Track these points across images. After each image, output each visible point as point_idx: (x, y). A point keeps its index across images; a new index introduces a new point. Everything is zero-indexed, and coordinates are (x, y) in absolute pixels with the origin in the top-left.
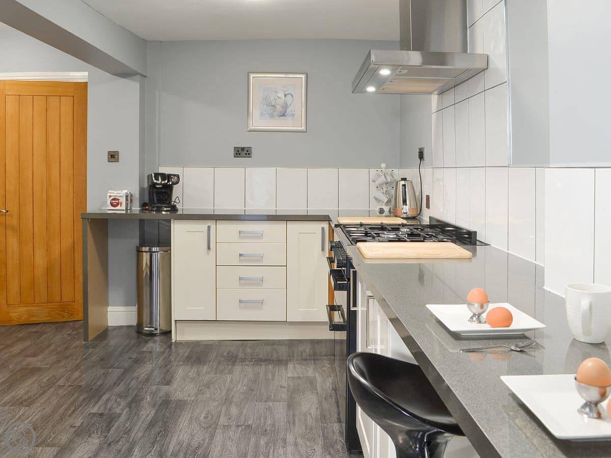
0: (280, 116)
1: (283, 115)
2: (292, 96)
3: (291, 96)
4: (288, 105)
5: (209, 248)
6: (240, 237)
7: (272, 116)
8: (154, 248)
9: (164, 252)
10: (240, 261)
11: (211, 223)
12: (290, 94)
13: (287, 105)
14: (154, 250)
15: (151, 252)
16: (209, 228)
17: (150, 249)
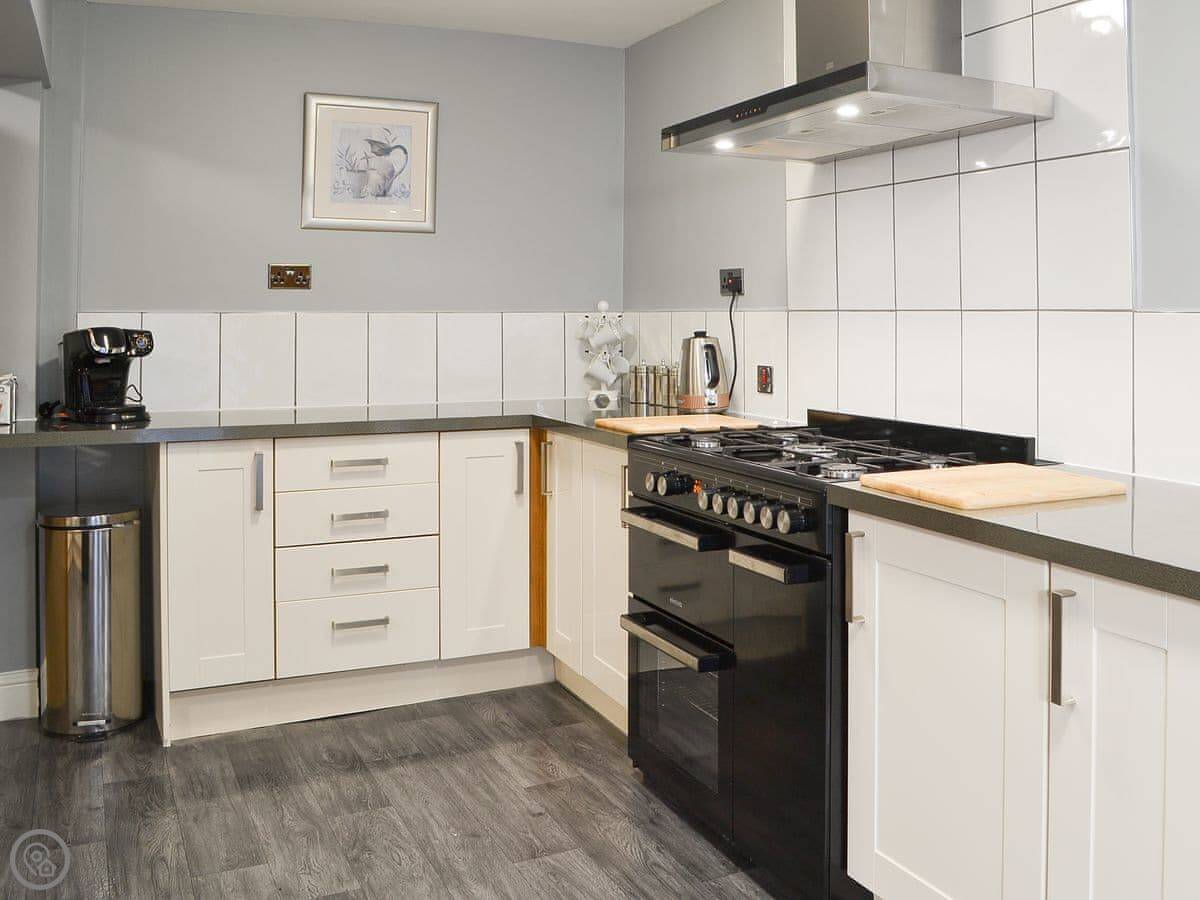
0: (378, 196)
1: (385, 194)
2: (405, 152)
3: (402, 151)
4: (397, 170)
5: (259, 507)
6: (333, 476)
7: (359, 195)
8: (93, 518)
9: (125, 523)
10: (333, 531)
11: (263, 447)
12: (401, 147)
13: (393, 171)
14: (93, 524)
15: (86, 529)
16: (259, 458)
17: (83, 521)
